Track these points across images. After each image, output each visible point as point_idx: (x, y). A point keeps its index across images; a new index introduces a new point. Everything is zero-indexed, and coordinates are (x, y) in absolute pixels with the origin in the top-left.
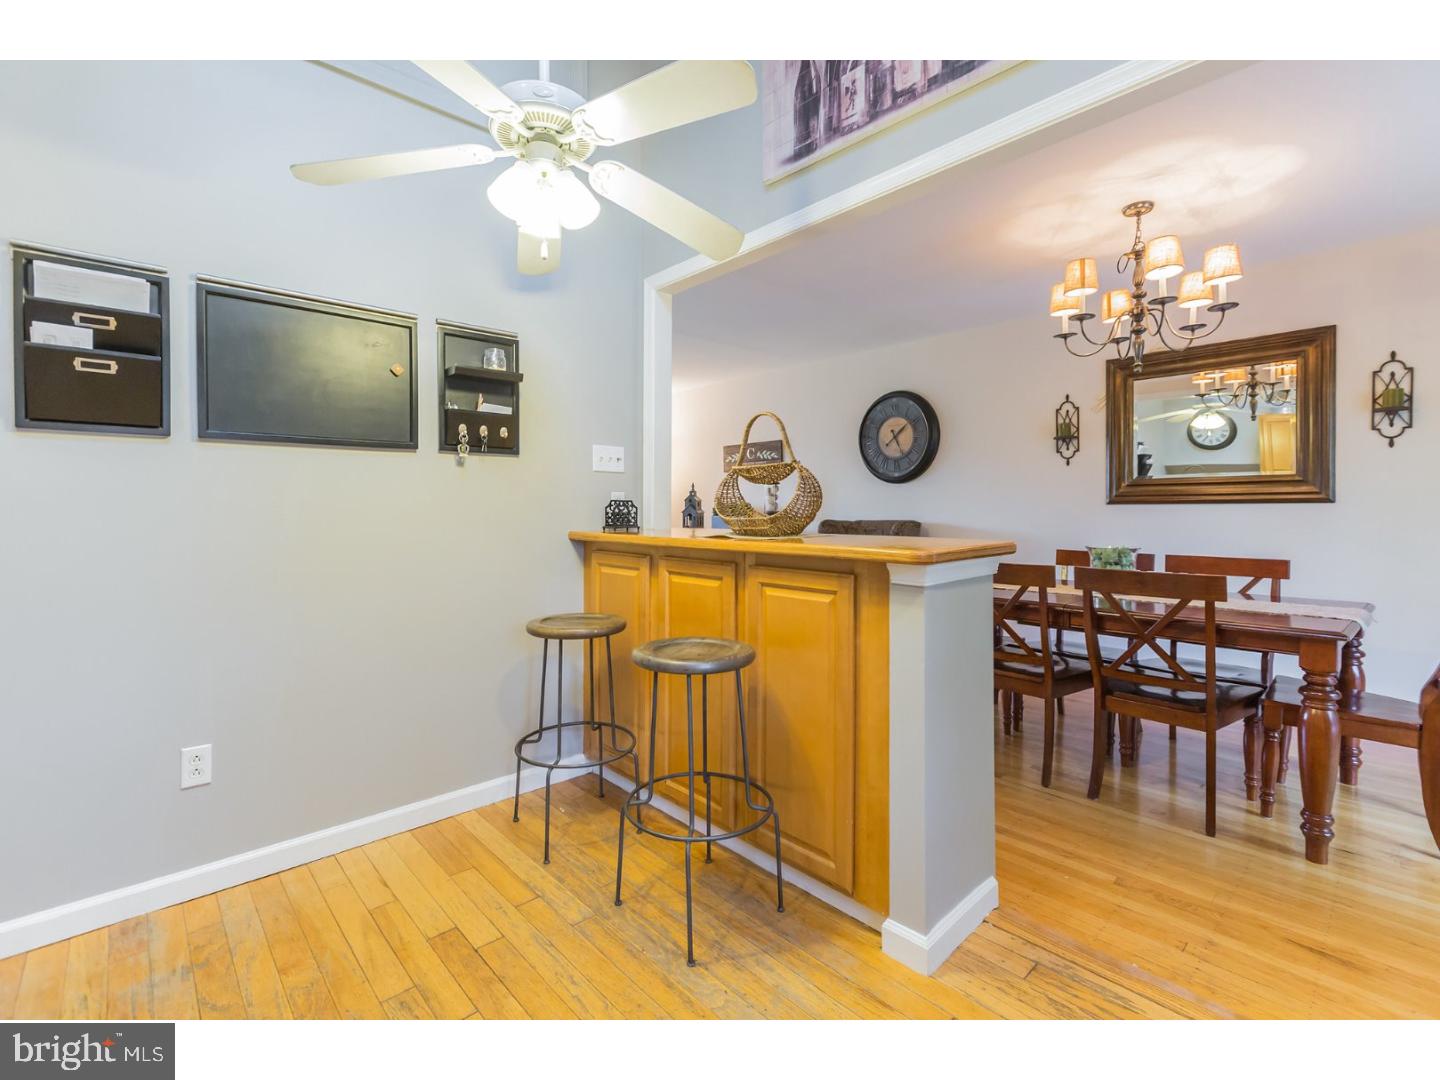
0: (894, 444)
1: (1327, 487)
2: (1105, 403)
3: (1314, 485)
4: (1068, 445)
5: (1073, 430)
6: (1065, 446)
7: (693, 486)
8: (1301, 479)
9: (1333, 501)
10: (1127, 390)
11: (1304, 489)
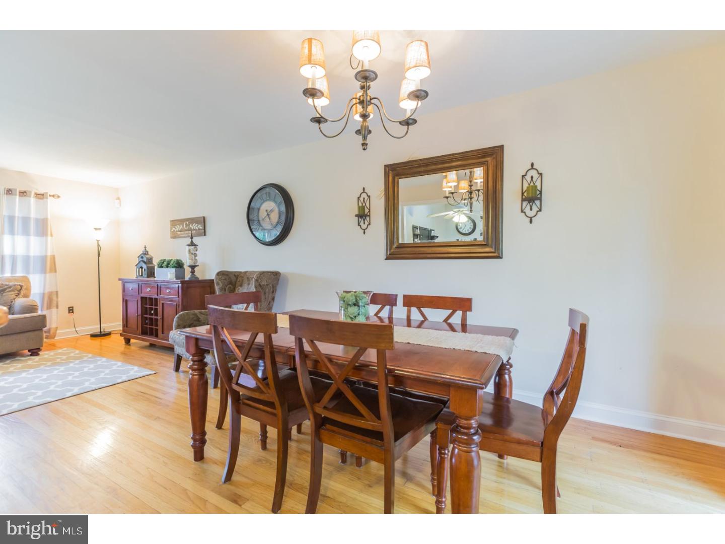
0: (267, 219)
1: (499, 249)
2: (384, 193)
3: (492, 247)
4: (364, 220)
5: (367, 211)
6: (362, 222)
7: (145, 247)
8: (485, 243)
9: (501, 258)
10: (395, 185)
11: (487, 250)
